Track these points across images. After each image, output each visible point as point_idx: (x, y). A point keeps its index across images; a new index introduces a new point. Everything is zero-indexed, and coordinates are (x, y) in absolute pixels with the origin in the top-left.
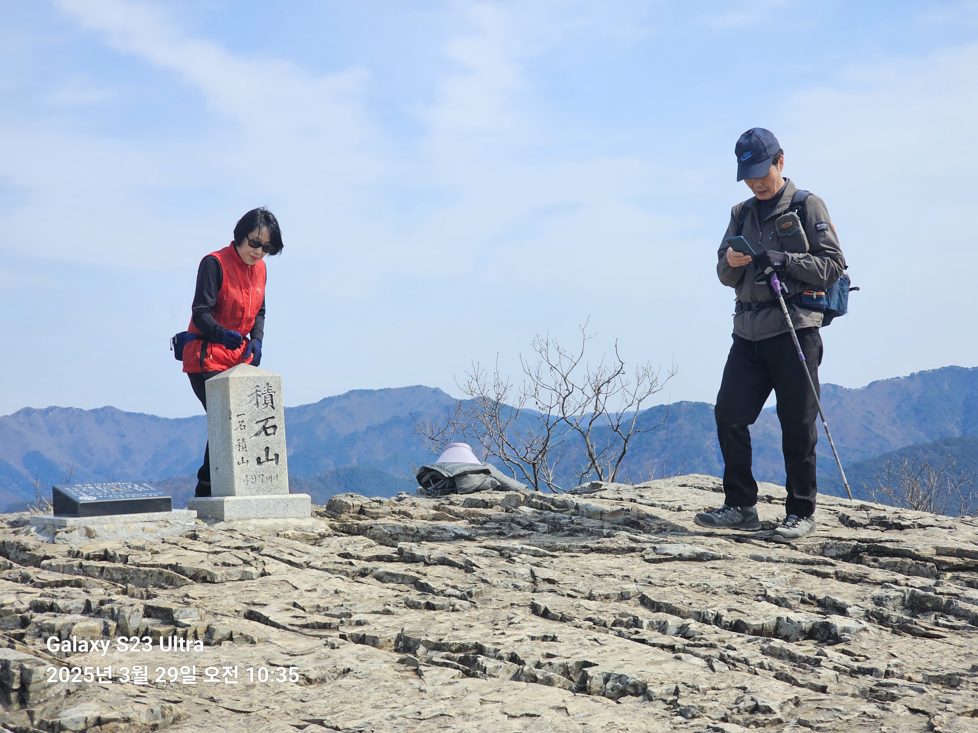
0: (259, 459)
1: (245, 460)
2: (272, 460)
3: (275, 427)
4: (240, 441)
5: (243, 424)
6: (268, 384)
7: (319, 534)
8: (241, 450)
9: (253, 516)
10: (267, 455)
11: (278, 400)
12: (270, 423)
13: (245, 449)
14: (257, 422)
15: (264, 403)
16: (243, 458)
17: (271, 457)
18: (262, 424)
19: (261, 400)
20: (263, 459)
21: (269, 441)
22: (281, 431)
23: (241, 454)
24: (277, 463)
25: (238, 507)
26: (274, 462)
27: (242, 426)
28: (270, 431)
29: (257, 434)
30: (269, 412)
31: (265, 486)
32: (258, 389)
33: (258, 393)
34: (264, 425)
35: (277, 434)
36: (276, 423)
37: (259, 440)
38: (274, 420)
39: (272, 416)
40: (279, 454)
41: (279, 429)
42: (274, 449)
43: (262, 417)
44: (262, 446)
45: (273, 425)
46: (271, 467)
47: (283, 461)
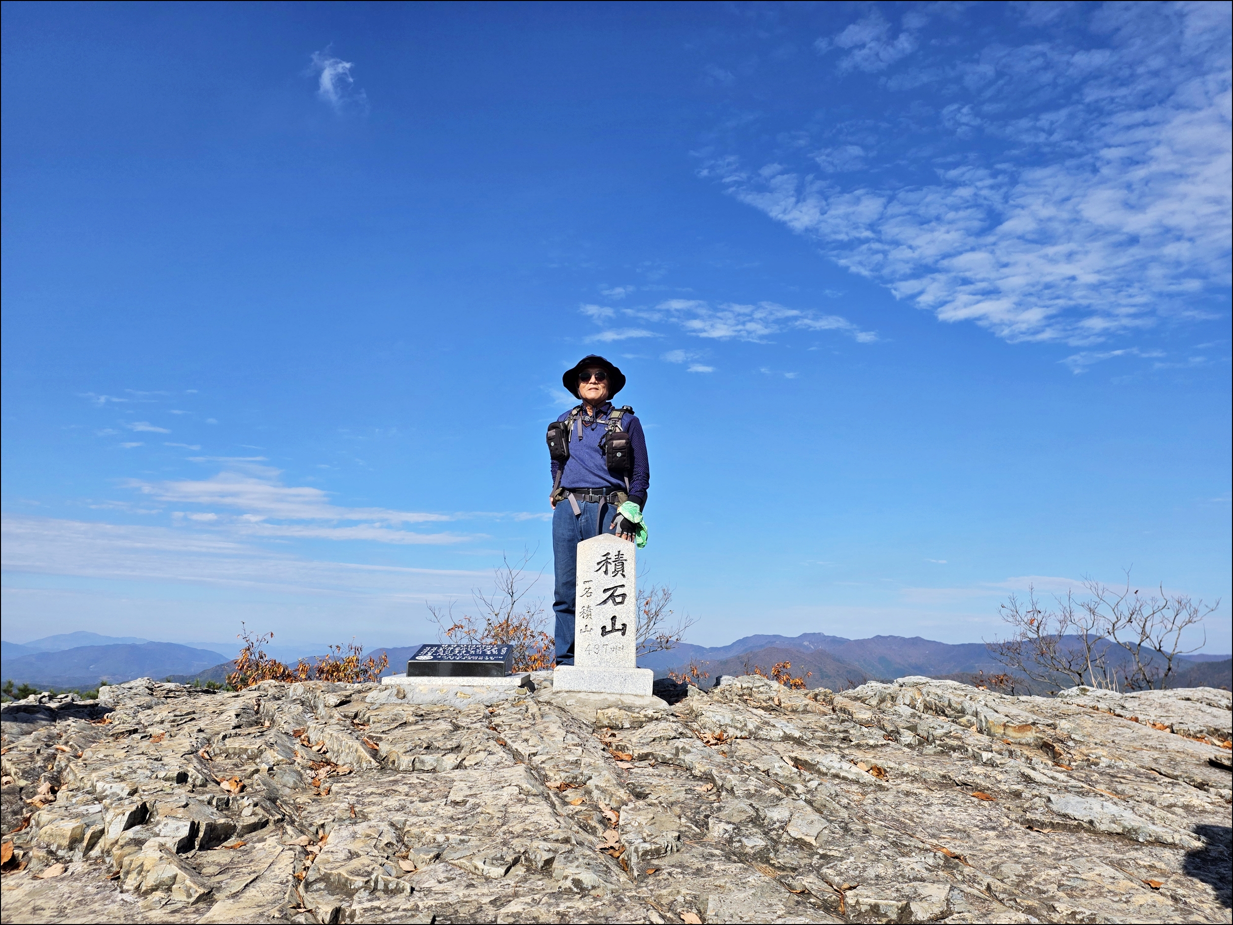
0: (604, 628)
1: (589, 628)
2: (618, 630)
3: (624, 596)
4: (584, 608)
5: (590, 591)
6: (619, 551)
7: (645, 716)
8: (586, 618)
9: (585, 689)
10: (613, 624)
11: (629, 569)
12: (620, 591)
13: (590, 617)
14: (605, 591)
15: (613, 571)
16: (586, 625)
17: (618, 626)
18: (611, 592)
19: (611, 568)
20: (609, 628)
21: (618, 609)
22: (630, 601)
23: (585, 622)
24: (623, 634)
25: (569, 678)
26: (620, 633)
27: (588, 593)
28: (619, 600)
29: (605, 602)
30: (619, 580)
31: (608, 657)
32: (609, 557)
33: (609, 561)
34: (613, 593)
35: (625, 602)
36: (625, 591)
37: (605, 608)
38: (624, 588)
39: (622, 584)
40: (627, 624)
41: (628, 598)
42: (622, 618)
43: (610, 585)
44: (609, 614)
45: (622, 593)
46: (617, 638)
47: (631, 632)
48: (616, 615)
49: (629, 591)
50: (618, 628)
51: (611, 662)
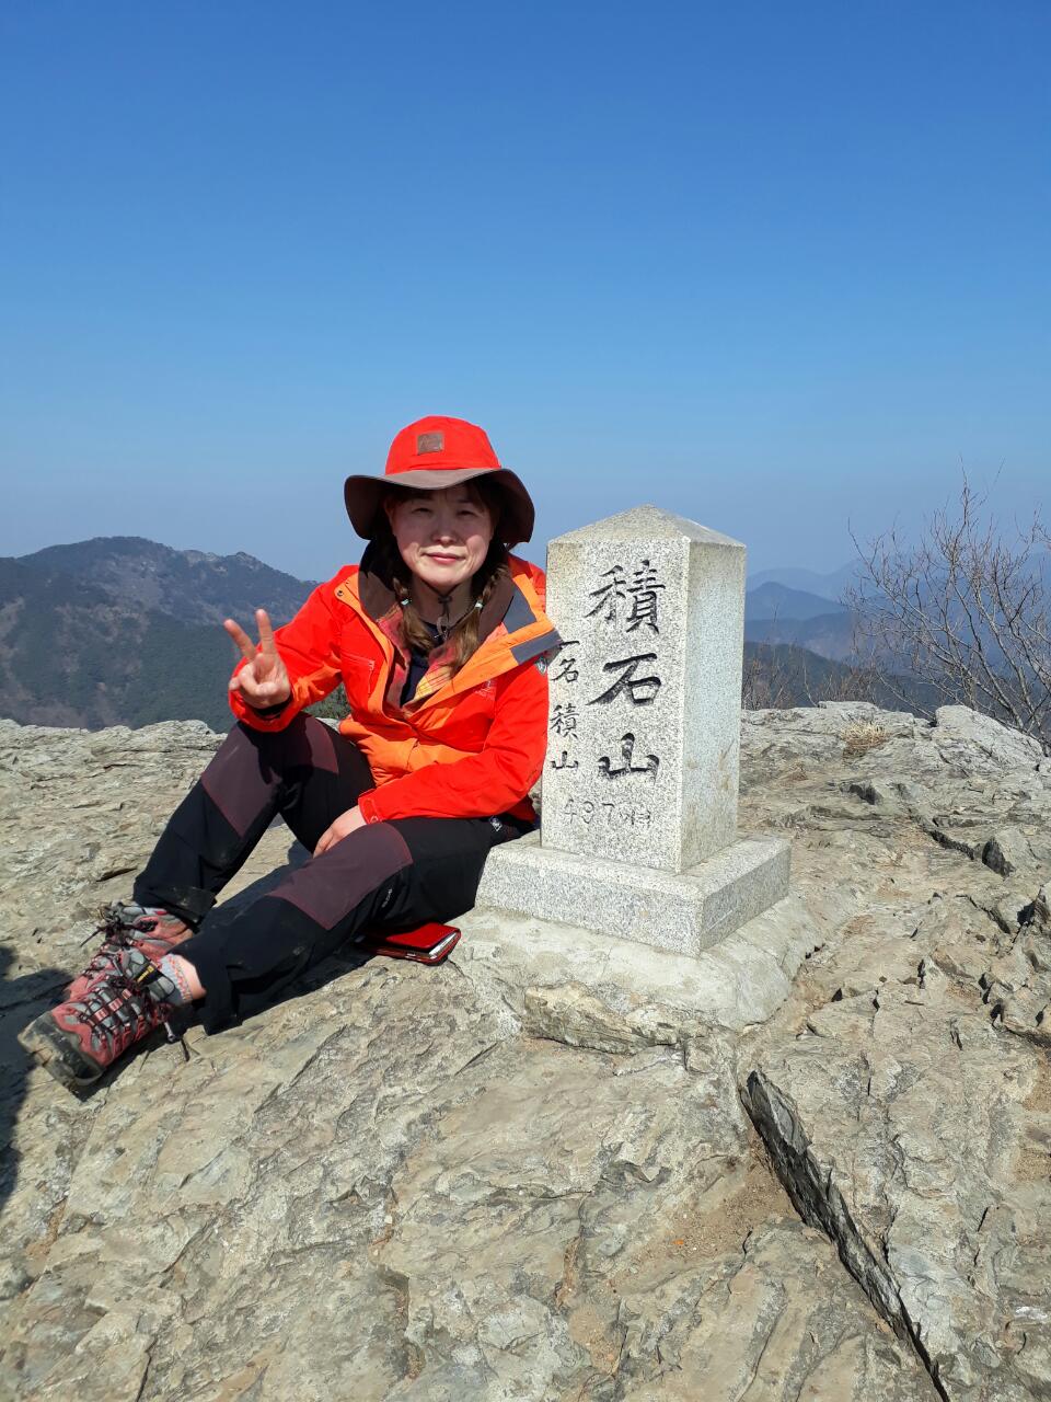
0: (605, 761)
1: (570, 760)
3: (654, 682)
4: (561, 711)
5: (571, 669)
6: (647, 563)
7: (637, 1031)
8: (563, 734)
10: (628, 755)
11: (670, 610)
12: (644, 670)
13: (571, 732)
14: (609, 667)
15: (629, 615)
16: (565, 753)
17: (639, 760)
18: (619, 672)
19: (625, 606)
20: (615, 765)
21: (639, 719)
22: (672, 696)
23: (563, 743)
24: (651, 780)
25: (507, 881)
26: (645, 777)
28: (639, 693)
29: (607, 697)
30: (643, 641)
31: (613, 834)
32: (619, 575)
33: (620, 588)
34: (626, 675)
35: (657, 702)
36: (659, 672)
37: (608, 713)
38: (655, 663)
39: (650, 651)
40: (660, 757)
41: (665, 689)
42: (646, 742)
43: (623, 653)
44: (615, 730)
45: (650, 675)
46: (633, 789)
47: (669, 778)
48: (634, 731)
49: (667, 671)
50: (638, 766)
51: (620, 847)
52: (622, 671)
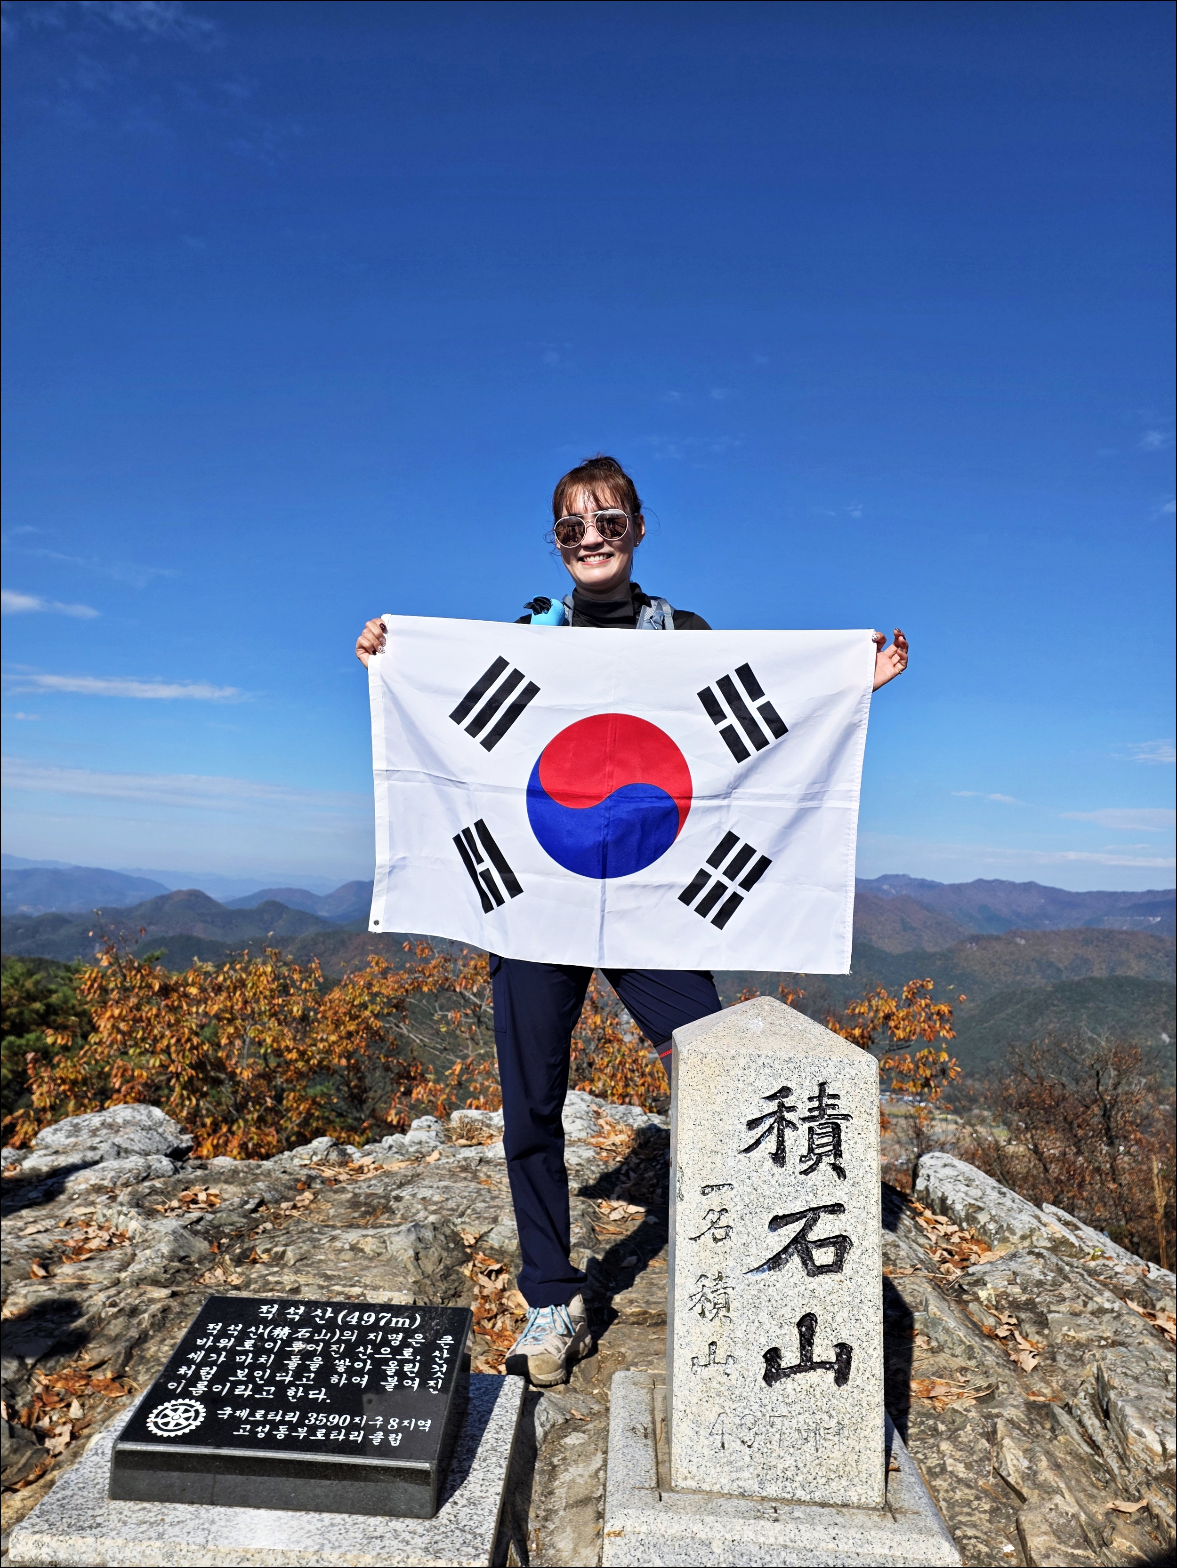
0: (772, 1356)
1: (720, 1354)
2: (823, 1366)
3: (841, 1243)
4: (704, 1281)
5: (723, 1223)
6: (827, 1084)
8: (709, 1316)
10: (806, 1341)
11: (858, 1147)
12: (825, 1227)
13: (723, 1312)
14: (777, 1222)
15: (805, 1151)
16: (713, 1344)
17: (823, 1350)
18: (795, 1226)
19: (798, 1142)
20: (790, 1357)
21: (820, 1292)
22: (865, 1261)
23: (709, 1329)
24: (842, 1378)
26: (831, 1375)
27: (718, 1226)
28: (824, 1256)
29: (775, 1262)
30: (824, 1187)
31: (789, 1462)
32: (788, 1102)
33: (787, 1117)
34: (803, 1233)
35: (847, 1268)
36: (849, 1228)
37: (778, 1285)
38: (842, 1216)
39: (834, 1201)
40: (855, 1346)
41: (859, 1252)
42: (834, 1325)
43: (798, 1203)
44: (789, 1308)
45: (837, 1233)
46: (817, 1393)
47: (868, 1375)
48: (817, 1311)
49: (860, 1229)
50: (824, 1358)
51: (797, 1479)
52: (798, 1226)
